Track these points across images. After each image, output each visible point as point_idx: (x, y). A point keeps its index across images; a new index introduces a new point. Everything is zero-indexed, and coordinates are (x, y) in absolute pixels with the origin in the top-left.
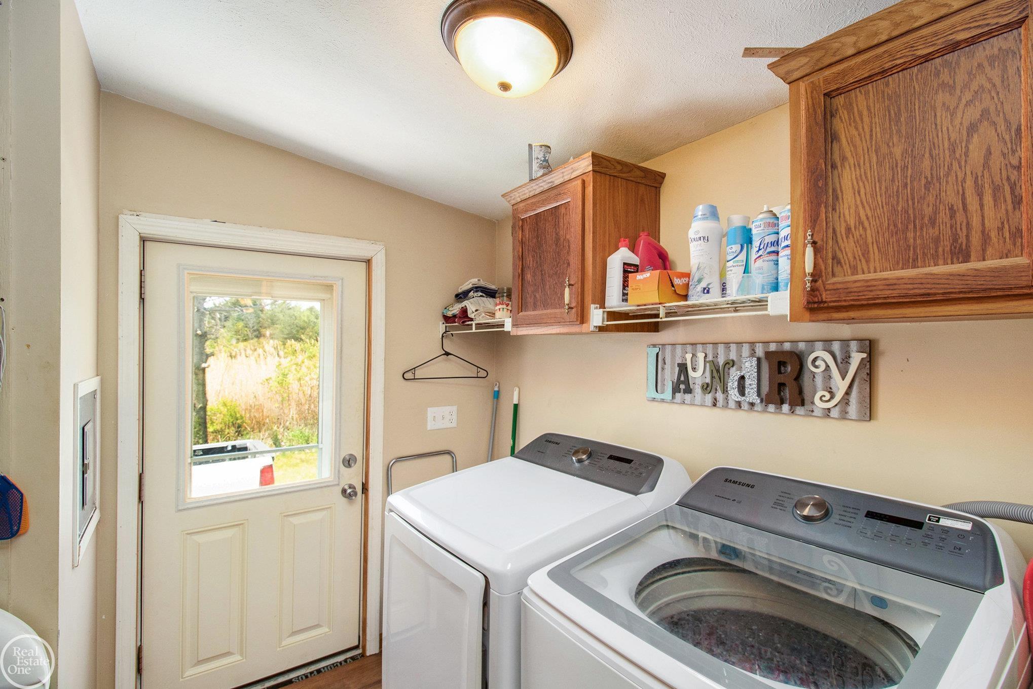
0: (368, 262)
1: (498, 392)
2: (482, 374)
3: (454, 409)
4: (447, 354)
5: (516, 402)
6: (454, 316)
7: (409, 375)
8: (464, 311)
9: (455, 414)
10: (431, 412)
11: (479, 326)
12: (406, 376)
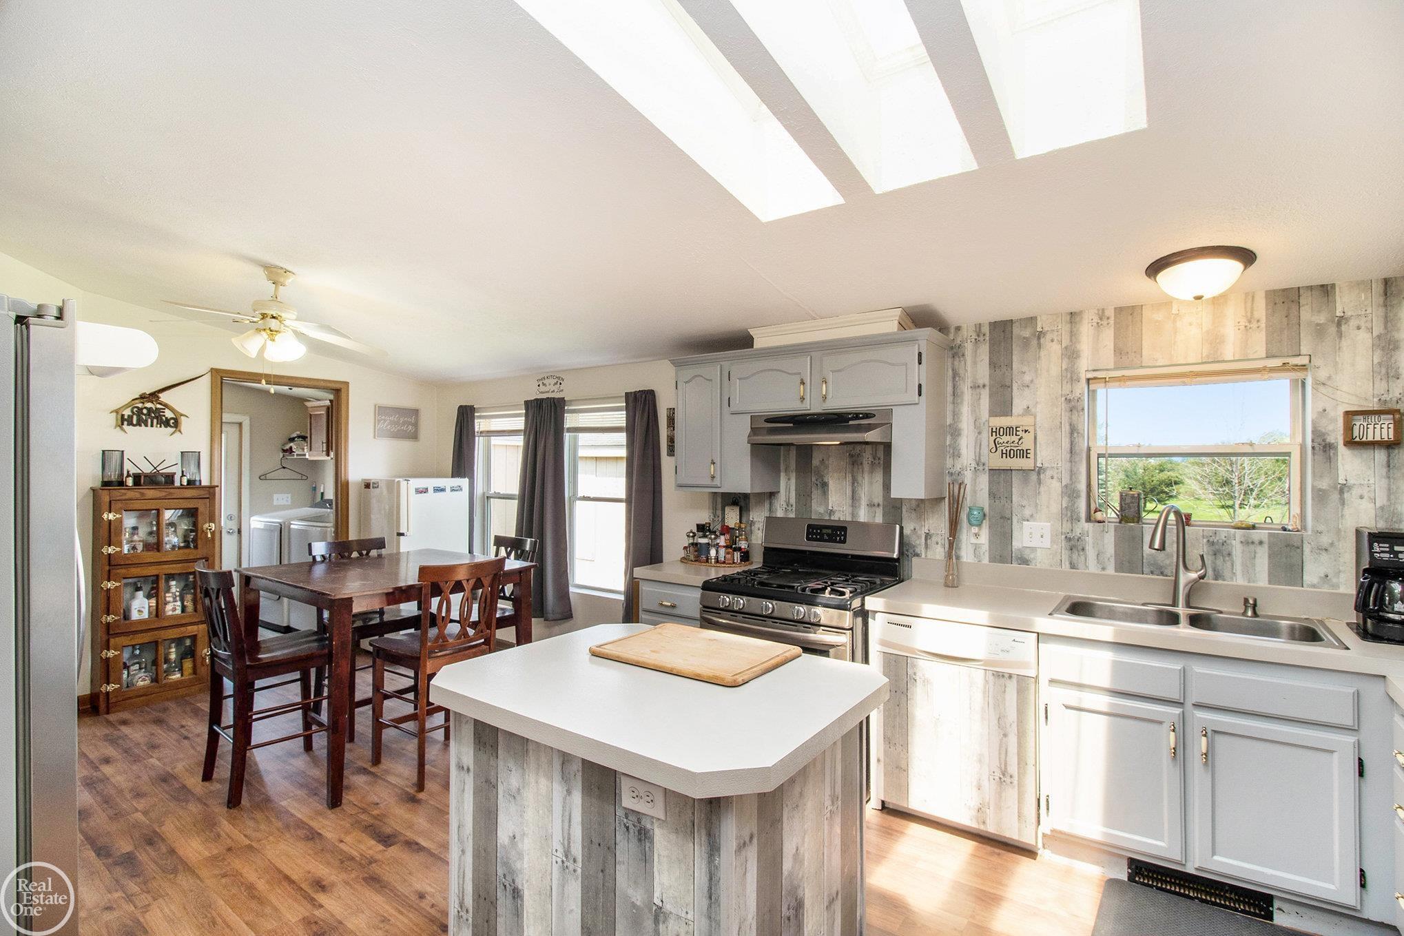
0: (240, 424)
1: (315, 487)
2: (304, 477)
3: (289, 495)
4: (284, 468)
5: (322, 491)
6: (287, 450)
7: (263, 477)
8: (291, 448)
9: (290, 497)
10: (275, 496)
11: (297, 455)
12: (261, 478)
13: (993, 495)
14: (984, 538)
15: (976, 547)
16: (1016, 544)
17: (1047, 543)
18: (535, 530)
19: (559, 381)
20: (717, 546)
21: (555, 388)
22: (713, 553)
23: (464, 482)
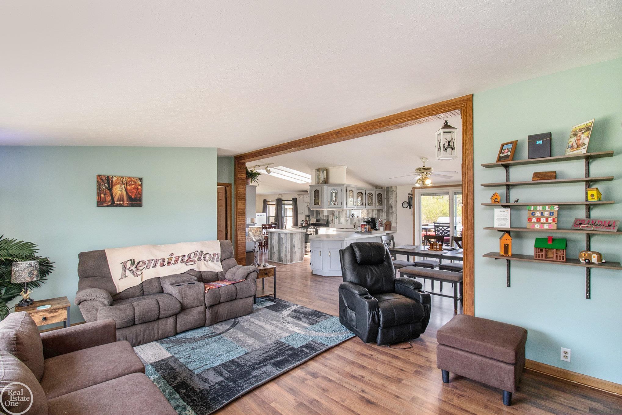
13: (338, 215)
14: (337, 221)
15: (337, 222)
16: (341, 221)
17: (344, 221)
18: (278, 221)
19: (281, 195)
20: (304, 223)
21: (281, 197)
22: (303, 224)
23: (265, 214)
